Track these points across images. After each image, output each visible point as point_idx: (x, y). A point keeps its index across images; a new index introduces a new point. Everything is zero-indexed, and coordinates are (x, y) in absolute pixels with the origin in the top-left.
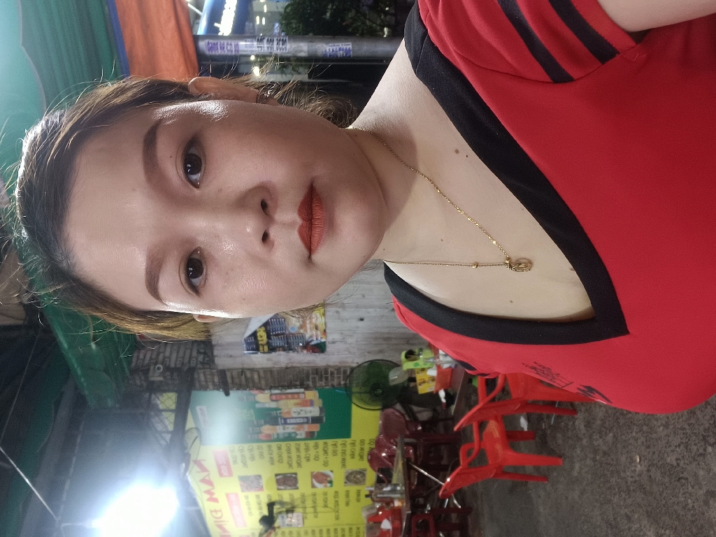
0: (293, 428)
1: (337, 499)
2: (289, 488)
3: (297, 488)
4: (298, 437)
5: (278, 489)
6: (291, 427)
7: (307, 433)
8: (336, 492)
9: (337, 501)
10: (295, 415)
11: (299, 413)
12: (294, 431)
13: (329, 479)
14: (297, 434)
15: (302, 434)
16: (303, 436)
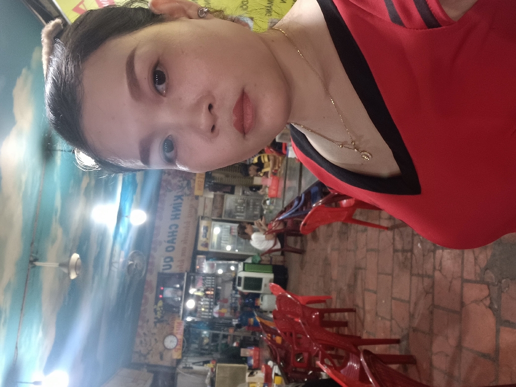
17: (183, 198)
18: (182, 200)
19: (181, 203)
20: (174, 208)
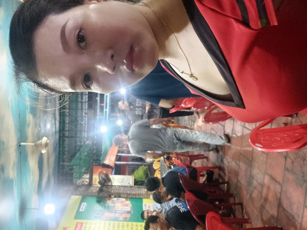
0: (118, 215)
4: (120, 219)
6: (117, 214)
7: (124, 218)
10: (120, 209)
11: (122, 209)
12: (118, 216)
14: (119, 218)
15: (121, 218)
16: (122, 219)
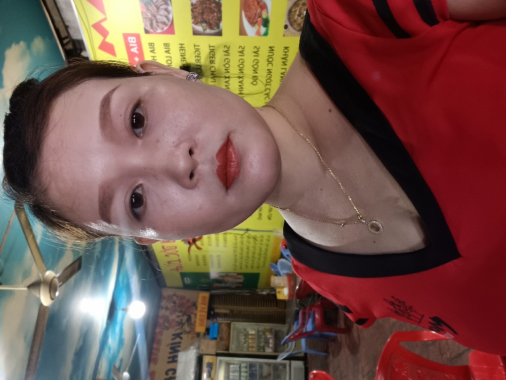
1: (270, 67)
2: (208, 31)
3: (220, 34)
5: (195, 33)
8: (271, 49)
9: (269, 71)
13: (264, 16)
17: (181, 336)
18: (181, 338)
19: (180, 343)
20: (171, 348)
